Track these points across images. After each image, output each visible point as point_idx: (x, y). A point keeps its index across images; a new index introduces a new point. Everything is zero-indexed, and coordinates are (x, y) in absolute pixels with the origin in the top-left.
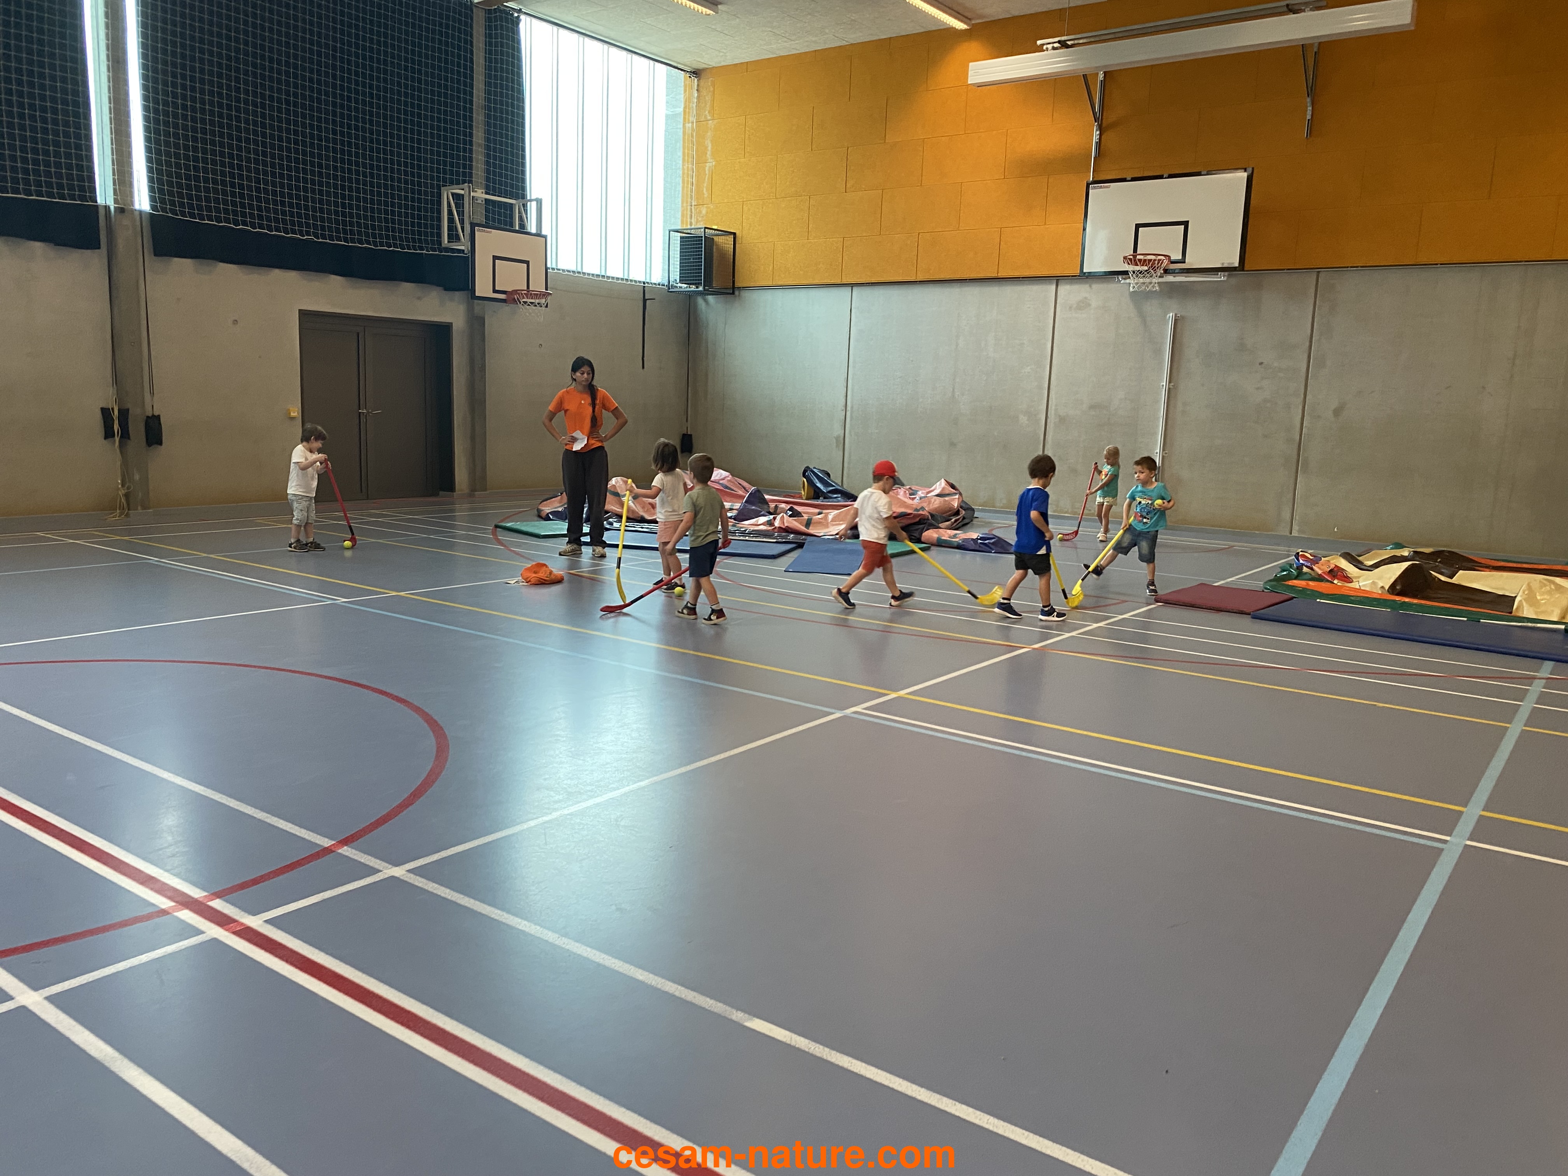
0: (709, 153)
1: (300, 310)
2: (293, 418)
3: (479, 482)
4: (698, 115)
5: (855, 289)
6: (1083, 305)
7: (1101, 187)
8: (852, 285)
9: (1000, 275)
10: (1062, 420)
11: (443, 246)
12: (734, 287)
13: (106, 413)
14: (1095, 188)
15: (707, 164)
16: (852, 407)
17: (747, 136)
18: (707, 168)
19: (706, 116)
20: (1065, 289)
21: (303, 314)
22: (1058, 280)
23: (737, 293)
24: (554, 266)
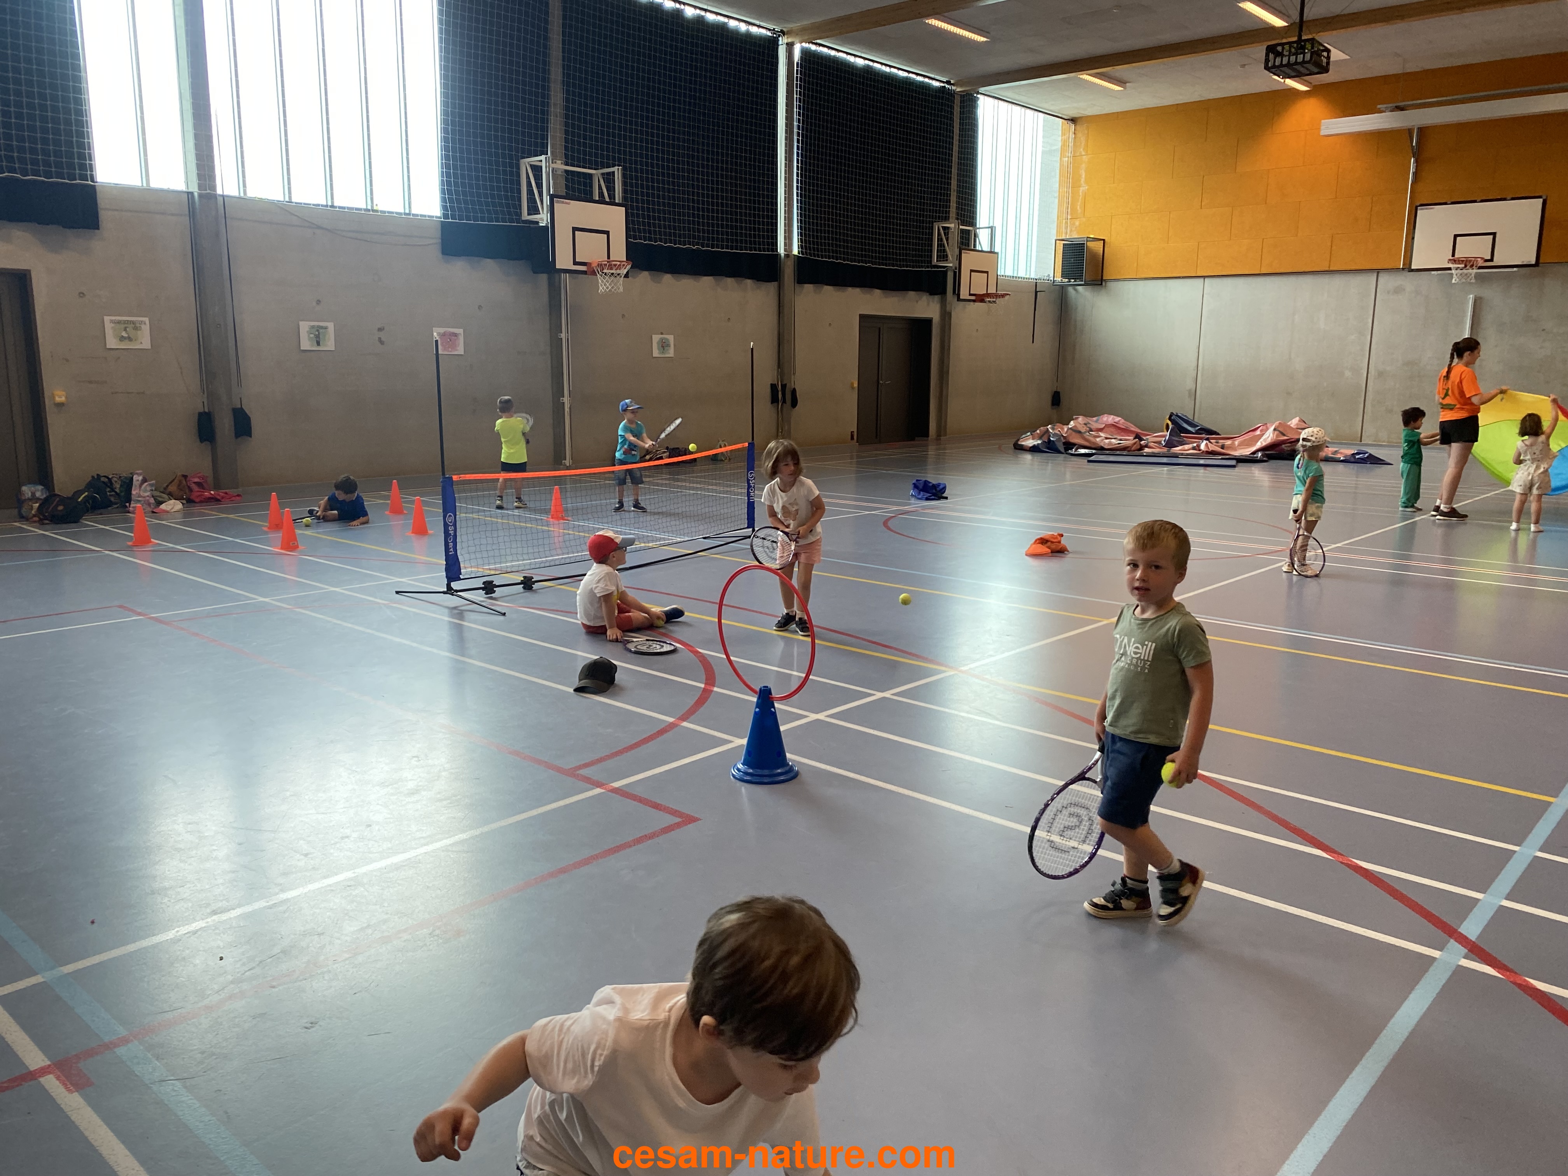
0: (1083, 180)
1: (860, 315)
2: (853, 388)
3: (941, 431)
4: (1075, 152)
5: (1206, 280)
6: (1398, 290)
7: (1427, 209)
8: (1204, 277)
9: (1331, 269)
10: (1380, 374)
11: (933, 264)
12: (1102, 280)
13: (773, 387)
14: (1421, 209)
15: (1081, 188)
16: (1203, 368)
17: (1116, 167)
18: (1081, 191)
19: (1081, 152)
20: (1384, 278)
21: (862, 317)
22: (1378, 273)
23: (1104, 283)
24: (1003, 274)
